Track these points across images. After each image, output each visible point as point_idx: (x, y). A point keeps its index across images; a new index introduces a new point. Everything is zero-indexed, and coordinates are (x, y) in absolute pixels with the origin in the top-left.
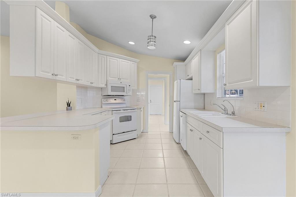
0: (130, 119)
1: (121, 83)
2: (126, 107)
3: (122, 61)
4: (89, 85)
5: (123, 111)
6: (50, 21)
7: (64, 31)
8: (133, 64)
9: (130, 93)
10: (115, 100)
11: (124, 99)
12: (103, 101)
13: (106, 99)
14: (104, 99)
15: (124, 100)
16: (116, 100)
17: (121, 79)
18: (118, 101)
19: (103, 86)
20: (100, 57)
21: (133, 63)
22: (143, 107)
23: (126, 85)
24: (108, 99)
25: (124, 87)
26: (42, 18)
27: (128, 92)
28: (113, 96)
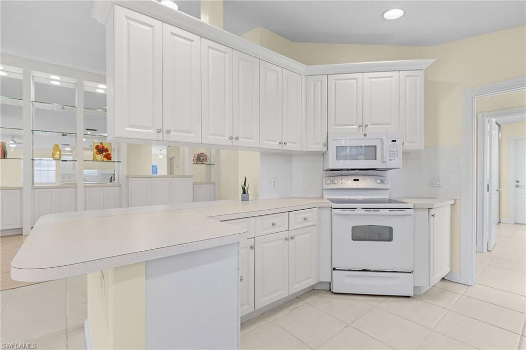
0: (387, 235)
1: (365, 135)
2: (390, 201)
3: (370, 78)
4: (277, 148)
5: (363, 212)
6: (151, 26)
7: (192, 41)
8: (408, 78)
9: (397, 162)
10: (354, 180)
11: (383, 178)
12: (324, 182)
13: (333, 178)
14: (326, 179)
15: (382, 182)
16: (358, 180)
17: (366, 126)
18: (364, 183)
19: (320, 148)
20: (312, 83)
21: (407, 76)
22: (453, 202)
23: (382, 139)
24: (336, 178)
25: (376, 146)
26: (129, 23)
27: (387, 158)
28: (348, 170)
